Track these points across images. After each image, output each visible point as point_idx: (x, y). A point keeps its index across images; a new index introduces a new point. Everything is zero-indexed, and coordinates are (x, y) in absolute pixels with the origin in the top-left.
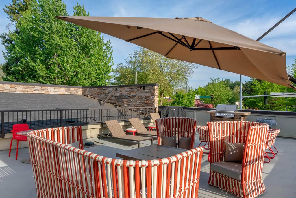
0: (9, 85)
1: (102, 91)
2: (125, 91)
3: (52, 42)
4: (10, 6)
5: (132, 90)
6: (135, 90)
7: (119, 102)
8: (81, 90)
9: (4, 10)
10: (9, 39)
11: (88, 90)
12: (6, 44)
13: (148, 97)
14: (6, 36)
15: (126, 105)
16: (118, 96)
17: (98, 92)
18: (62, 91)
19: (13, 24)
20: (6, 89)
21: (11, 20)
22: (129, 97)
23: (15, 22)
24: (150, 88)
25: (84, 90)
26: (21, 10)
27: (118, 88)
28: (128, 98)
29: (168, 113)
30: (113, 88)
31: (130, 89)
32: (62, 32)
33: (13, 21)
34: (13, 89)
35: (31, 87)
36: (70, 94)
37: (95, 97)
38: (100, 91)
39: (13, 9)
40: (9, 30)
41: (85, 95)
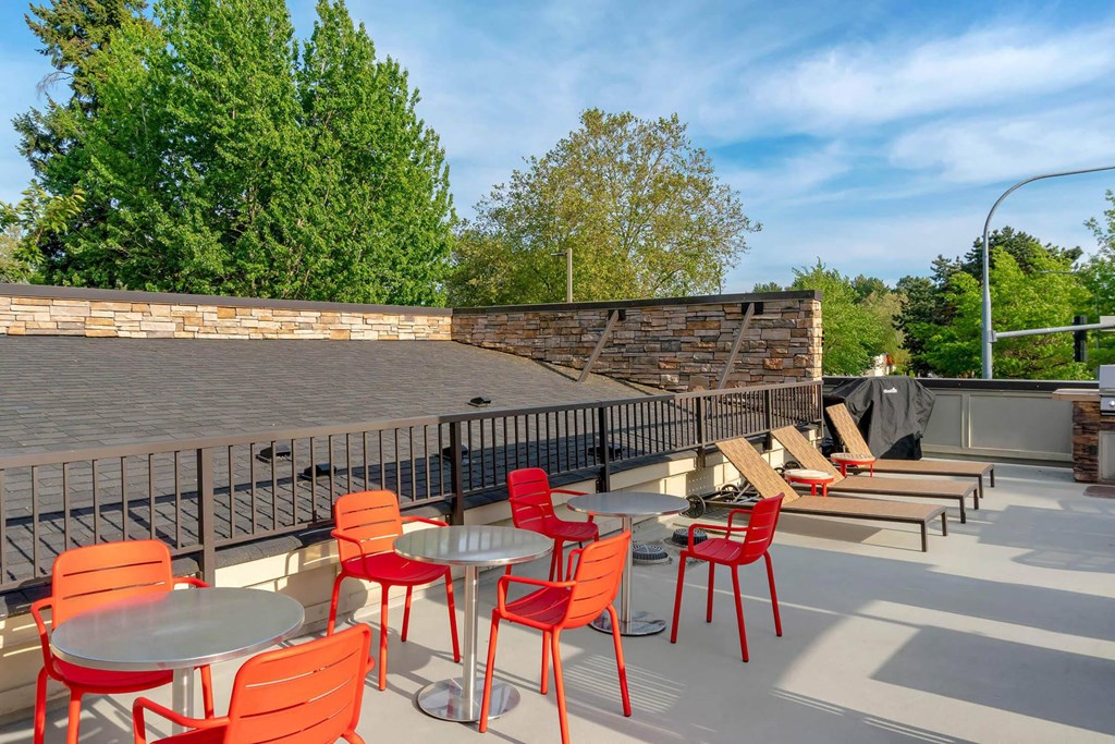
0: (215, 309)
1: (553, 324)
2: (664, 322)
3: (247, 140)
4: (53, 8)
5: (702, 319)
6: (715, 319)
7: (637, 366)
8: (448, 320)
9: (28, 22)
10: (47, 132)
11: (482, 321)
12: (37, 155)
13: (777, 343)
14: (39, 124)
15: (669, 376)
16: (632, 341)
17: (533, 327)
18: (388, 328)
19: (61, 75)
20: (206, 323)
21: (55, 62)
22: (683, 345)
23: (70, 69)
24: (790, 308)
25: (464, 322)
26: (93, 22)
27: (628, 312)
28: (680, 350)
29: (872, 403)
30: (605, 312)
31: (690, 315)
32: (283, 103)
33: (61, 67)
34: (228, 324)
35: (287, 316)
36: (412, 337)
37: (518, 347)
38: (543, 325)
39: (62, 21)
40: (50, 101)
41: (469, 341)
